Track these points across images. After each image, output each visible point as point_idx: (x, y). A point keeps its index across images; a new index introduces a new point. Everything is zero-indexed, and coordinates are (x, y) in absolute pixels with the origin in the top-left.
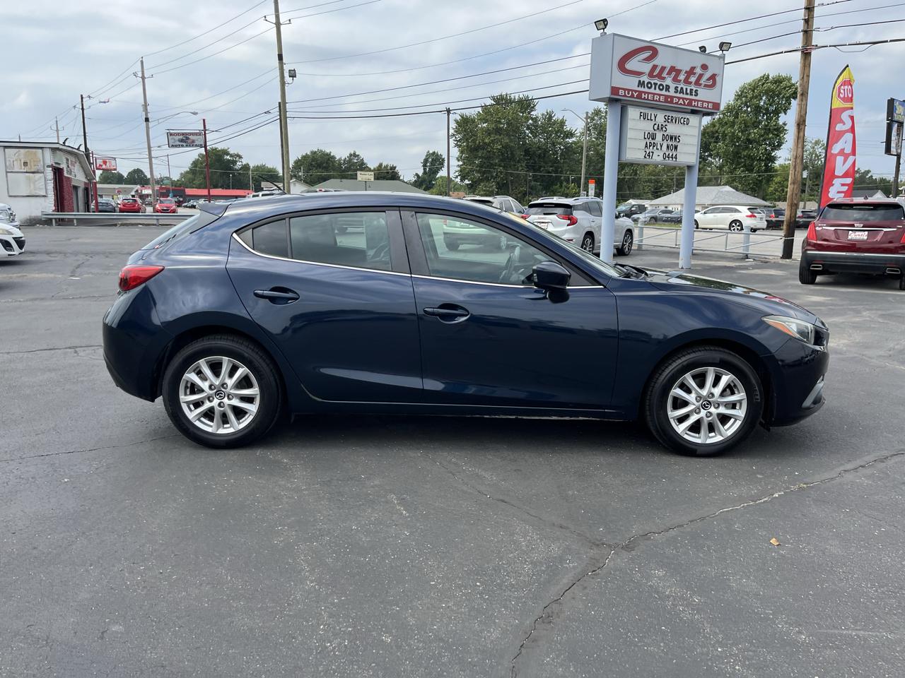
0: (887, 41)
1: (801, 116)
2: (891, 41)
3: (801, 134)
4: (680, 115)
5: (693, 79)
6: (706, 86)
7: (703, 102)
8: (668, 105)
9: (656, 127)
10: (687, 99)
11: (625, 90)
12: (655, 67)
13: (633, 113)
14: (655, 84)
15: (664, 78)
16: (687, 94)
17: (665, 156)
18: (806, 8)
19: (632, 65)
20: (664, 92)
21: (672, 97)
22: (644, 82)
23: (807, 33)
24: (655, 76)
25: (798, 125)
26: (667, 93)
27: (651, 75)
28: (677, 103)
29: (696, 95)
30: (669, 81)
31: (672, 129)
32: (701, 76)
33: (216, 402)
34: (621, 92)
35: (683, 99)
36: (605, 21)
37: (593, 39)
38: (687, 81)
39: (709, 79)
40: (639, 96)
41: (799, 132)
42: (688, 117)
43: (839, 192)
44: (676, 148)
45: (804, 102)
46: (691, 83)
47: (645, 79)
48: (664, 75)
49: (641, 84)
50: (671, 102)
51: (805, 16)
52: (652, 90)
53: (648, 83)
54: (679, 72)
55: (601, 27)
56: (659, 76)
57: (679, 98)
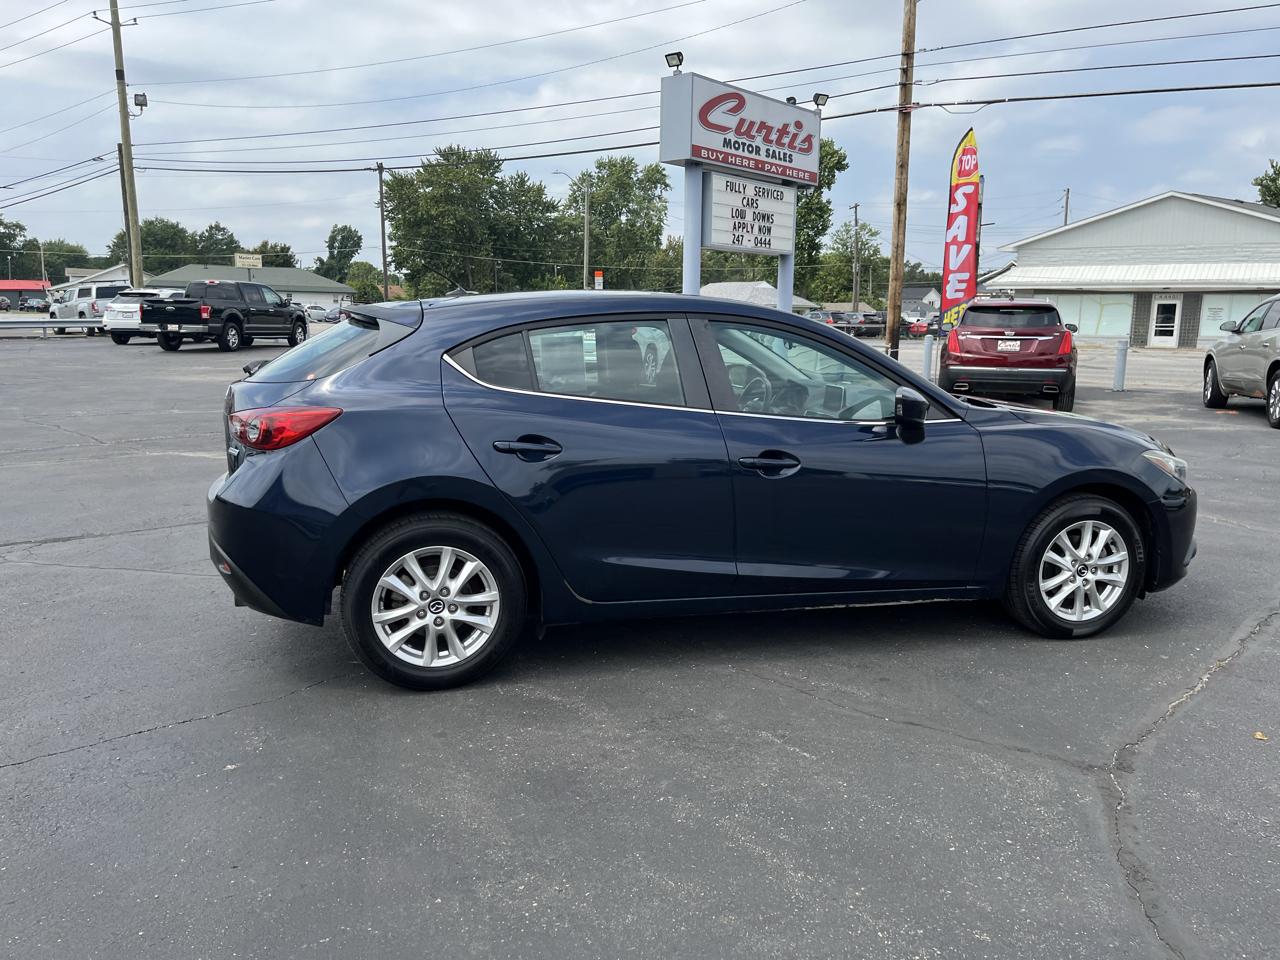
0: (1004, 101)
1: (901, 194)
2: (1009, 100)
3: (902, 217)
4: (773, 187)
5: (786, 140)
6: (800, 149)
7: (799, 170)
8: (758, 173)
9: (745, 202)
10: (780, 166)
11: (708, 150)
12: (742, 121)
13: (718, 182)
14: (744, 144)
15: (753, 137)
16: (780, 159)
17: (758, 242)
18: (904, 54)
19: (716, 117)
20: (753, 156)
21: (764, 163)
22: (730, 140)
23: (906, 87)
24: (743, 134)
25: (899, 205)
26: (757, 157)
27: (738, 132)
28: (768, 171)
29: (791, 161)
30: (758, 141)
31: (765, 206)
32: (795, 136)
33: (430, 618)
34: (704, 153)
35: (776, 165)
36: (679, 55)
37: (662, 79)
38: (779, 142)
39: (803, 141)
40: (725, 160)
41: (899, 214)
42: (782, 190)
43: (957, 291)
44: (769, 230)
45: (904, 175)
46: (783, 145)
47: (731, 136)
48: (753, 133)
49: (727, 143)
50: (763, 169)
51: (902, 64)
52: (740, 152)
53: (736, 142)
54: (770, 129)
55: (674, 63)
56: (748, 134)
57: (772, 164)
